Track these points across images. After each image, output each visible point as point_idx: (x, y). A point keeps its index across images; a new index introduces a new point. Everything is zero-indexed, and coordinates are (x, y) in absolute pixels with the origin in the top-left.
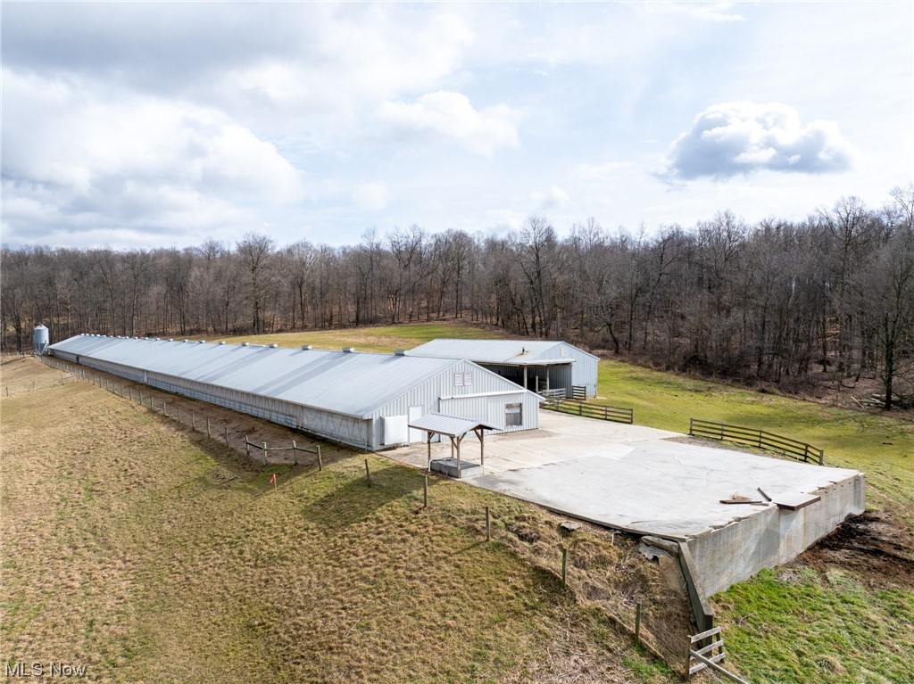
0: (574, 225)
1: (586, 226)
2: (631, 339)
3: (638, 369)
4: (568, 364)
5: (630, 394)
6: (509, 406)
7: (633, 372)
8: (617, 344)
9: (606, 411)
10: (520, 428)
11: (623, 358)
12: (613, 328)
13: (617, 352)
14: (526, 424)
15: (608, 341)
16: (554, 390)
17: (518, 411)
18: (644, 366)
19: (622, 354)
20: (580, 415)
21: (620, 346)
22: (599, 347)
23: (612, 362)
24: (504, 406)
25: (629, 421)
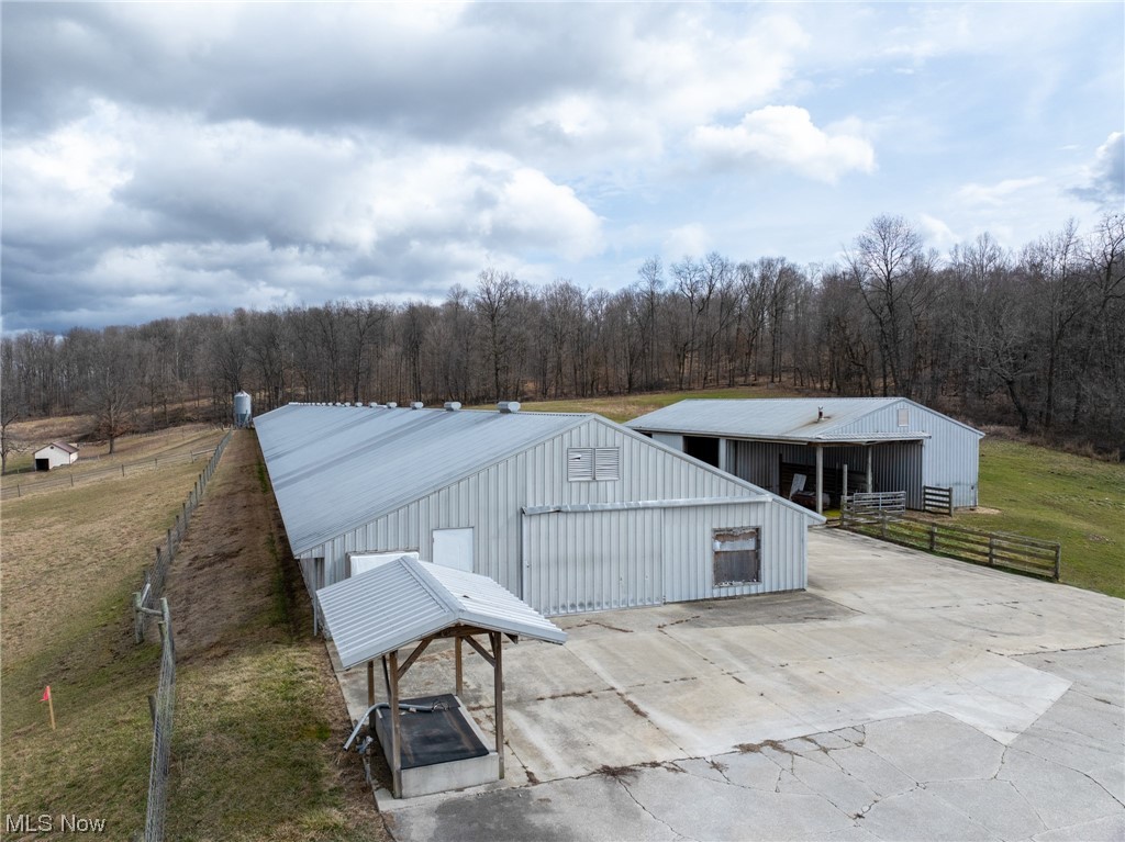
0: (957, 246)
1: (976, 246)
2: (1049, 407)
3: (1065, 457)
4: (916, 444)
5: (1050, 504)
6: (720, 535)
7: (1052, 462)
8: (1025, 415)
9: (991, 546)
10: (753, 588)
11: (1036, 439)
12: (1018, 390)
13: (1024, 429)
14: (771, 579)
15: (1007, 412)
16: (881, 495)
17: (750, 545)
18: (1077, 453)
19: (1033, 433)
20: (930, 551)
21: (1031, 419)
22: (991, 421)
23: (1015, 446)
24: (709, 535)
25: (1050, 573)
